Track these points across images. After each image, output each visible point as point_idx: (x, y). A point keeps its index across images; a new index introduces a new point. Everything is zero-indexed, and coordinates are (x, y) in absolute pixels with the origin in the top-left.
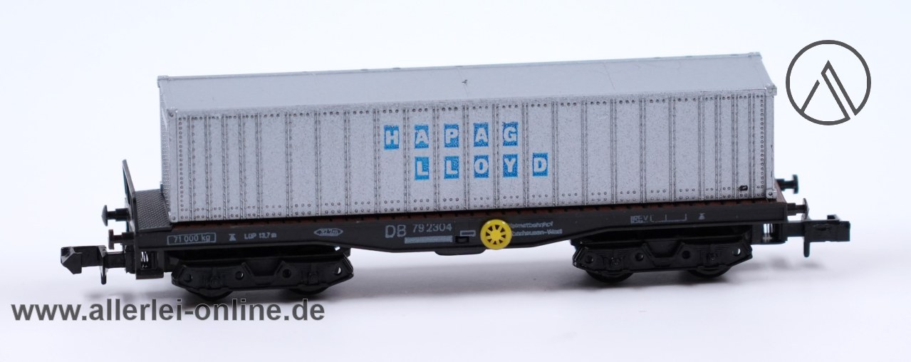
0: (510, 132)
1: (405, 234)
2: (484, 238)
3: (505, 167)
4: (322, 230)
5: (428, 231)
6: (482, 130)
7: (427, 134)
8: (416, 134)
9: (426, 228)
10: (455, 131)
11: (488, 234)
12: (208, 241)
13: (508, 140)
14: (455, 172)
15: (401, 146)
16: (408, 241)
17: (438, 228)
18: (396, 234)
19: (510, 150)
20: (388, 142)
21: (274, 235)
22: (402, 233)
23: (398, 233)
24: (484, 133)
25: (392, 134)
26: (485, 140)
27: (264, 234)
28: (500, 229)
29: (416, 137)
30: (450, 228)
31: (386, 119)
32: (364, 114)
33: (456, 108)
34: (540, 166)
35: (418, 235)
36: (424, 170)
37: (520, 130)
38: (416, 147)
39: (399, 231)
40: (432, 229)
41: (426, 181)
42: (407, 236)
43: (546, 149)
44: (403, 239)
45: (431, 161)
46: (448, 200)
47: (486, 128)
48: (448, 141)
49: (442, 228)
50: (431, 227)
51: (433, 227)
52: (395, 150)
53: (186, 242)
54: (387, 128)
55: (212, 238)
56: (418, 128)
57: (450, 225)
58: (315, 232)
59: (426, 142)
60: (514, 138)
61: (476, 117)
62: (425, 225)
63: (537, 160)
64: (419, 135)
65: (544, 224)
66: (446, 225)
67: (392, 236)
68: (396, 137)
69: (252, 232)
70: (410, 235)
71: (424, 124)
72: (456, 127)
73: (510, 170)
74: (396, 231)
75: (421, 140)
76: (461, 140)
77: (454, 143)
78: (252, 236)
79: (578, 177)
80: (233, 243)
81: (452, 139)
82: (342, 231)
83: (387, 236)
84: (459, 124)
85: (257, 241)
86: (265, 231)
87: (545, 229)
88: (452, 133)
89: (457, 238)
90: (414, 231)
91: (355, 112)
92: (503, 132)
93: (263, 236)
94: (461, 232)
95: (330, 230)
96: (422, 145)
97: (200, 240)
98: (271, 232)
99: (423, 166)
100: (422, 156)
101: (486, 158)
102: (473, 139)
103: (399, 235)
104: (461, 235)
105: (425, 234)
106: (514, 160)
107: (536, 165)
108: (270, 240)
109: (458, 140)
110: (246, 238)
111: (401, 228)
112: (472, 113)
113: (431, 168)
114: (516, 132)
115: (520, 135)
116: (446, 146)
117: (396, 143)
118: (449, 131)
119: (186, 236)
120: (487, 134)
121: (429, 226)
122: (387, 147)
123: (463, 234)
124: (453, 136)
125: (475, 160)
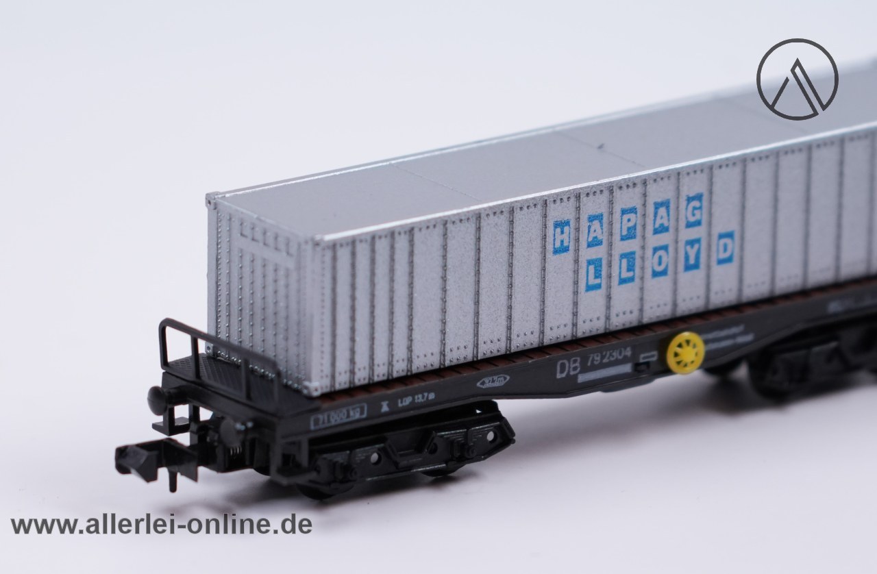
0: (695, 208)
1: (579, 369)
2: (671, 361)
3: (687, 258)
4: (486, 380)
5: (605, 360)
6: (662, 211)
7: (602, 226)
8: (589, 227)
9: (603, 357)
10: (632, 216)
11: (676, 355)
12: (357, 416)
13: (692, 219)
14: (630, 274)
15: (572, 248)
16: (582, 378)
17: (616, 355)
18: (569, 371)
19: (693, 233)
20: (558, 244)
21: (432, 396)
22: (575, 369)
23: (571, 369)
24: (665, 214)
25: (562, 232)
26: (666, 224)
27: (420, 396)
28: (691, 344)
29: (589, 231)
30: (628, 352)
31: (556, 213)
32: (532, 209)
33: (635, 185)
34: (725, 250)
35: (594, 368)
36: (596, 277)
37: (705, 203)
38: (589, 245)
39: (573, 366)
40: (609, 358)
41: (599, 292)
42: (581, 372)
43: (733, 226)
44: (576, 376)
45: (604, 263)
46: (621, 315)
47: (668, 208)
48: (625, 233)
49: (620, 353)
50: (608, 356)
51: (611, 355)
52: (565, 254)
53: (333, 422)
54: (557, 225)
55: (362, 413)
56: (591, 219)
57: (629, 349)
58: (478, 384)
59: (600, 237)
60: (698, 217)
61: (656, 193)
62: (601, 353)
63: (723, 241)
64: (592, 229)
65: (734, 330)
66: (625, 348)
67: (564, 375)
68: (567, 237)
69: (406, 396)
70: (585, 369)
71: (599, 212)
72: (633, 210)
73: (692, 261)
74: (569, 367)
75: (595, 235)
76: (639, 228)
77: (630, 235)
78: (408, 401)
79: (766, 257)
80: (386, 414)
81: (629, 229)
82: (508, 378)
83: (559, 376)
84: (637, 207)
85: (413, 406)
86: (421, 391)
87: (734, 336)
88: (629, 220)
89: (637, 366)
90: (589, 364)
91: (521, 208)
92: (687, 209)
93: (419, 399)
94: (642, 356)
95: (495, 378)
96: (594, 243)
97: (348, 416)
98: (429, 392)
99: (596, 270)
100: (594, 257)
101: (665, 248)
102: (652, 225)
103: (572, 373)
104: (641, 361)
105: (603, 366)
106: (696, 246)
107: (721, 249)
108: (428, 404)
109: (635, 229)
110: (400, 405)
111: (575, 361)
112: (652, 188)
113: (604, 273)
114: (700, 208)
115: (705, 210)
116: (623, 239)
117: (566, 244)
118: (626, 217)
119: (332, 413)
120: (668, 215)
121: (606, 354)
122: (556, 252)
123: (644, 358)
124: (631, 224)
125: (654, 253)
